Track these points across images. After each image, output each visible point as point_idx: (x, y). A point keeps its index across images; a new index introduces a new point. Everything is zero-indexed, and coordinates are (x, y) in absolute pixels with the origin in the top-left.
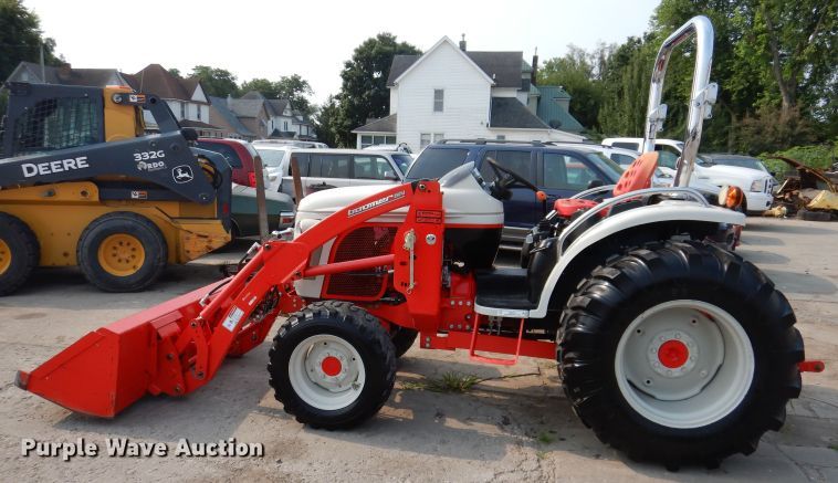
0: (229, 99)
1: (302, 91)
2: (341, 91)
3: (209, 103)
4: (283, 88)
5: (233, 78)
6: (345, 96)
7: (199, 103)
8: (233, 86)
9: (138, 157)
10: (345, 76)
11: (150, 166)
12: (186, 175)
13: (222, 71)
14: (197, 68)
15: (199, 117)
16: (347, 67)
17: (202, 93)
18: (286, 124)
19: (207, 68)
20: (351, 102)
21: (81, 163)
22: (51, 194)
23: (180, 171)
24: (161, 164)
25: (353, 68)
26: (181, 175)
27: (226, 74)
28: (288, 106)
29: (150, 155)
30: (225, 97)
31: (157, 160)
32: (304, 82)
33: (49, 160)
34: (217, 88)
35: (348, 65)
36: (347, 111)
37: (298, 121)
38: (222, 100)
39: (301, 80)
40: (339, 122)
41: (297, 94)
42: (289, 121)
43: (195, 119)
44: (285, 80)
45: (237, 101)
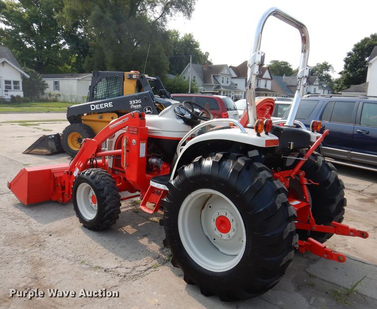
0: (284, 77)
1: (328, 70)
2: (343, 70)
3: (271, 79)
4: (317, 69)
5: (290, 66)
6: (345, 72)
7: (266, 79)
8: (290, 70)
9: (131, 102)
10: (347, 61)
11: (135, 106)
12: (149, 111)
13: (284, 62)
14: (272, 62)
15: (266, 86)
16: (348, 56)
17: (268, 74)
18: (315, 89)
19: (277, 61)
20: (348, 76)
21: (110, 105)
22: (101, 118)
23: (147, 109)
24: (140, 106)
25: (352, 56)
26: (147, 111)
27: (286, 63)
28: (317, 79)
29: (136, 102)
30: (282, 75)
31: (138, 104)
32: (330, 66)
33: (99, 103)
34: (280, 71)
35: (349, 54)
36: (345, 80)
37: (323, 87)
38: (280, 77)
39: (328, 65)
40: (339, 87)
41: (325, 72)
42: (317, 88)
43: (264, 88)
44: (318, 65)
45: (288, 77)
